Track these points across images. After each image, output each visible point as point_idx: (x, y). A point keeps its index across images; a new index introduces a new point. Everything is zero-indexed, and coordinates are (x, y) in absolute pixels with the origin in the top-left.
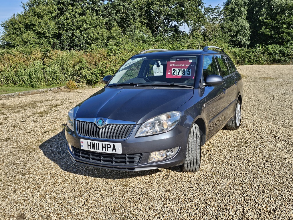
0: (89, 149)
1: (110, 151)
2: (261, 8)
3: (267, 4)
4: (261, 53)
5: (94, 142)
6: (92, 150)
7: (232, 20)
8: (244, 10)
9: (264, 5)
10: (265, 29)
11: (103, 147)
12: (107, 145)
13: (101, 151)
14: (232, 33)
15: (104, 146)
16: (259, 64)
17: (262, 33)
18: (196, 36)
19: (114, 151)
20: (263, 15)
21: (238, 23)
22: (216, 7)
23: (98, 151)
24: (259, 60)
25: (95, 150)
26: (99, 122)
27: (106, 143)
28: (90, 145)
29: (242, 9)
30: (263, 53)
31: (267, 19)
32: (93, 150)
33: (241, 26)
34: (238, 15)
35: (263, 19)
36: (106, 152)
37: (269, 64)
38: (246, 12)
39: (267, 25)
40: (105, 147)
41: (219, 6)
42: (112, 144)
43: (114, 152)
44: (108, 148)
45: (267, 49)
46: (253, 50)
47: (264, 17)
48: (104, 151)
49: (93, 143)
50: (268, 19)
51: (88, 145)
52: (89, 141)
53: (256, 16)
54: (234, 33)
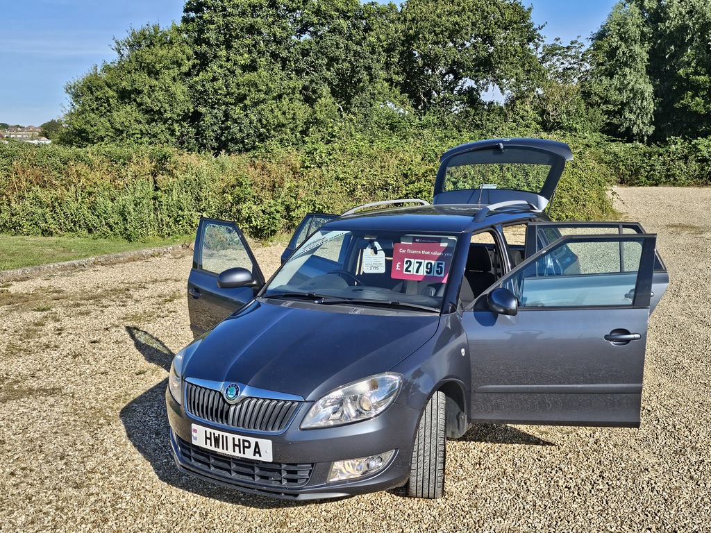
0: (208, 447)
1: (249, 454)
2: (682, 47)
3: (699, 37)
4: (680, 159)
5: (217, 433)
6: (213, 448)
7: (610, 75)
8: (642, 52)
9: (692, 40)
10: (693, 97)
11: (234, 445)
12: (244, 441)
13: (230, 452)
14: (611, 107)
15: (237, 443)
16: (674, 185)
17: (686, 107)
18: (521, 112)
19: (257, 455)
20: (689, 64)
21: (626, 82)
22: (572, 43)
23: (224, 452)
24: (673, 175)
25: (220, 450)
26: (228, 392)
27: (242, 438)
28: (210, 439)
29: (637, 48)
30: (685, 158)
31: (696, 73)
32: (216, 449)
33: (633, 89)
34: (626, 64)
35: (687, 75)
36: (241, 455)
37: (698, 185)
38: (646, 56)
39: (696, 88)
40: (239, 446)
41: (580, 41)
42: (253, 440)
43: (257, 457)
44: (244, 447)
45: (696, 149)
46: (661, 151)
47: (691, 70)
48: (237, 454)
49: (217, 435)
50: (699, 74)
51: (206, 438)
52: (209, 430)
53: (671, 66)
54: (615, 106)
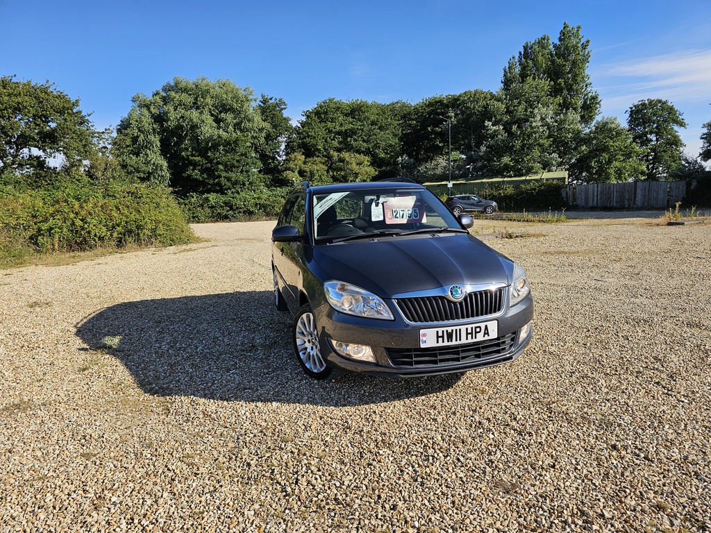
2: (181, 139)
3: (191, 133)
4: (199, 206)
7: (137, 154)
8: (156, 140)
9: (186, 135)
10: (193, 170)
14: (142, 175)
16: (198, 222)
17: (190, 176)
18: (77, 176)
20: (187, 149)
21: (149, 159)
22: (106, 130)
24: (197, 217)
29: (151, 138)
30: (202, 206)
31: (192, 155)
33: (154, 164)
34: (146, 147)
35: (187, 156)
37: (212, 222)
38: (159, 144)
39: (195, 165)
41: (111, 128)
45: (207, 199)
46: (187, 202)
47: (189, 153)
50: (195, 156)
53: (174, 150)
54: (144, 174)
